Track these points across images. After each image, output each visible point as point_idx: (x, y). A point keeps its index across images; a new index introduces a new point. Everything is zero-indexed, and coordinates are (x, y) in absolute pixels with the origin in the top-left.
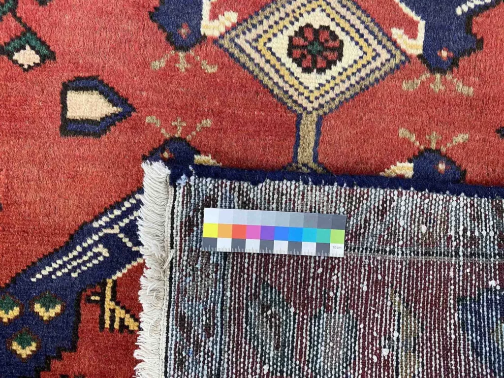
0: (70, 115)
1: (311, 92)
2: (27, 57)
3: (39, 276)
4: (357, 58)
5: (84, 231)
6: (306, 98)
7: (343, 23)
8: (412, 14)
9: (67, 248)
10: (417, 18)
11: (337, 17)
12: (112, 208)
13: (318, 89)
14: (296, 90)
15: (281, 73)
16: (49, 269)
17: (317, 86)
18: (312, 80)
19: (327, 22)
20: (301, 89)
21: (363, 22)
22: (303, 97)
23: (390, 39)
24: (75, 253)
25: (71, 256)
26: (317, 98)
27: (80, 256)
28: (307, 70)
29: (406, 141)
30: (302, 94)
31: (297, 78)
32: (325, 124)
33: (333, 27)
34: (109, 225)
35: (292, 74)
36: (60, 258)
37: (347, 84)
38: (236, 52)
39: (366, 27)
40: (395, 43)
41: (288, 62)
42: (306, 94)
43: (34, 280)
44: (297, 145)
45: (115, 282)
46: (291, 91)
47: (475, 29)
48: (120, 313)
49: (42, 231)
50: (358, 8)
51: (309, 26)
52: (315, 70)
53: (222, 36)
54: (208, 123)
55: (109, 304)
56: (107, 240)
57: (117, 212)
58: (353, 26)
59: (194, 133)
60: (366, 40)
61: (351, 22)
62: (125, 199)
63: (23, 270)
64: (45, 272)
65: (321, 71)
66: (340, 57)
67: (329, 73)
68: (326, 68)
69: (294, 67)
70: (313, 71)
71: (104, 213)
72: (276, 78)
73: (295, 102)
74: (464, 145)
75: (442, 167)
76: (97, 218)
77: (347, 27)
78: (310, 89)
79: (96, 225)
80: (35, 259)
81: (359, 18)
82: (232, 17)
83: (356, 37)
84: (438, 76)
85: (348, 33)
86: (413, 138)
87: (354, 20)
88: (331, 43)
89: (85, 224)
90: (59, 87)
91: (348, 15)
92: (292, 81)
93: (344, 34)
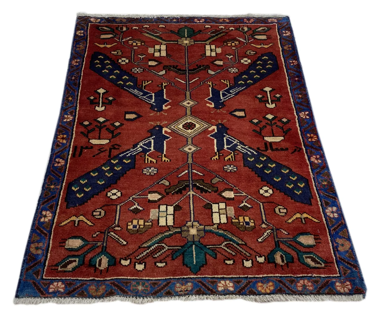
0: (244, 112)
2: (255, 121)
5: (236, 94)
7: (183, 131)
8: (166, 135)
9: (239, 92)
10: (165, 134)
11: (184, 132)
13: (187, 120)
15: (196, 121)
18: (189, 121)
19: (187, 131)
20: (191, 119)
23: (171, 130)
26: (187, 118)
27: (236, 91)
28: (190, 122)
29: (165, 113)
32: (185, 114)
33: (185, 130)
34: (230, 96)
36: (240, 90)
37: (181, 121)
38: (207, 124)
40: (170, 129)
41: (195, 123)
43: (245, 87)
44: (191, 110)
45: (228, 87)
47: (150, 134)
48: (226, 82)
49: (246, 94)
50: (180, 134)
51: (191, 130)
53: (211, 126)
54: (212, 112)
55: (228, 84)
56: (231, 93)
57: (229, 97)
63: (248, 88)
64: (243, 88)
66: (183, 125)
67: (185, 122)
69: (194, 123)
71: (232, 97)
72: (198, 120)
73: (192, 117)
74: (151, 113)
75: (156, 109)
77: (182, 131)
78: (189, 119)
79: (234, 95)
80: (246, 90)
82: (210, 129)
83: (179, 129)
84: (158, 124)
86: (164, 113)
87: (181, 132)
88: (185, 127)
90: (247, 116)
91: (182, 133)
92: (194, 120)
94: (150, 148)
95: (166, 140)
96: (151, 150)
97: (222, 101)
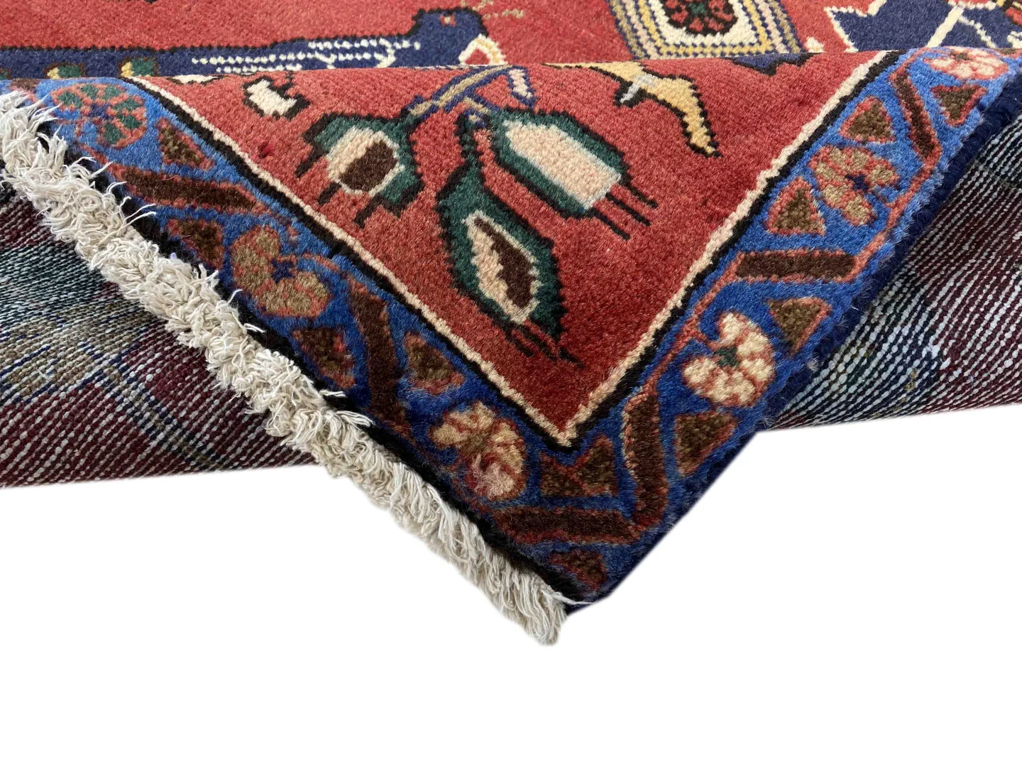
1: (667, 45)
3: (204, 61)
4: (746, 42)
5: (297, 44)
6: (656, 47)
9: (263, 51)
12: (345, 38)
13: (677, 46)
14: (649, 34)
15: (641, 11)
16: (221, 60)
17: (678, 42)
18: (675, 35)
20: (656, 36)
21: (774, 14)
22: (653, 44)
24: (264, 60)
25: (257, 60)
26: (669, 53)
27: (267, 65)
28: (675, 24)
30: (654, 41)
31: (657, 24)
35: (654, 18)
36: (243, 56)
39: (776, 21)
41: (657, 6)
42: (659, 43)
43: (195, 61)
46: (641, 32)
52: (685, 28)
54: (519, 14)
56: (310, 64)
57: (346, 45)
58: (759, 12)
59: (496, 15)
60: (768, 32)
61: (759, 8)
62: (366, 37)
63: (192, 47)
64: (213, 61)
65: (691, 31)
66: (725, 30)
67: (700, 39)
68: (700, 32)
69: (660, 13)
70: (681, 27)
71: (332, 40)
72: (631, 12)
73: (640, 45)
76: (319, 40)
78: (667, 41)
79: (312, 45)
80: (214, 44)
81: (771, 8)
83: (758, 23)
85: (748, 15)
87: (764, 7)
88: (721, 14)
89: (302, 39)
92: (650, 23)
93: (743, 13)
94: (964, 20)
95: (860, 13)
96: (967, 13)
97: (406, 44)
